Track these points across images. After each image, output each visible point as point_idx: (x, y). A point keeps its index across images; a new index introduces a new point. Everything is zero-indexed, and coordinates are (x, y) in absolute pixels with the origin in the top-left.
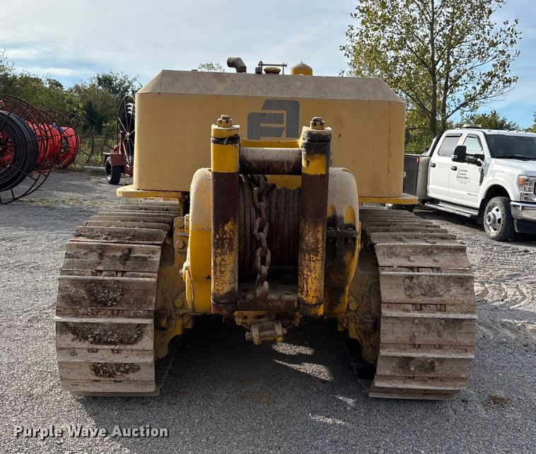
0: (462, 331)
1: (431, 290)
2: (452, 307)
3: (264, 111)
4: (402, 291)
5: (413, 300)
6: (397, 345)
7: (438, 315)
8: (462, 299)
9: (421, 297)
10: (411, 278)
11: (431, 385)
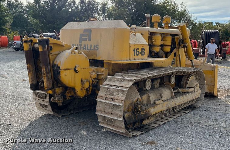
0: (119, 110)
1: (112, 93)
2: (116, 100)
3: (83, 33)
4: (104, 93)
5: (106, 96)
6: (101, 111)
7: (112, 102)
8: (120, 98)
9: (109, 95)
10: (108, 88)
11: (114, 128)
